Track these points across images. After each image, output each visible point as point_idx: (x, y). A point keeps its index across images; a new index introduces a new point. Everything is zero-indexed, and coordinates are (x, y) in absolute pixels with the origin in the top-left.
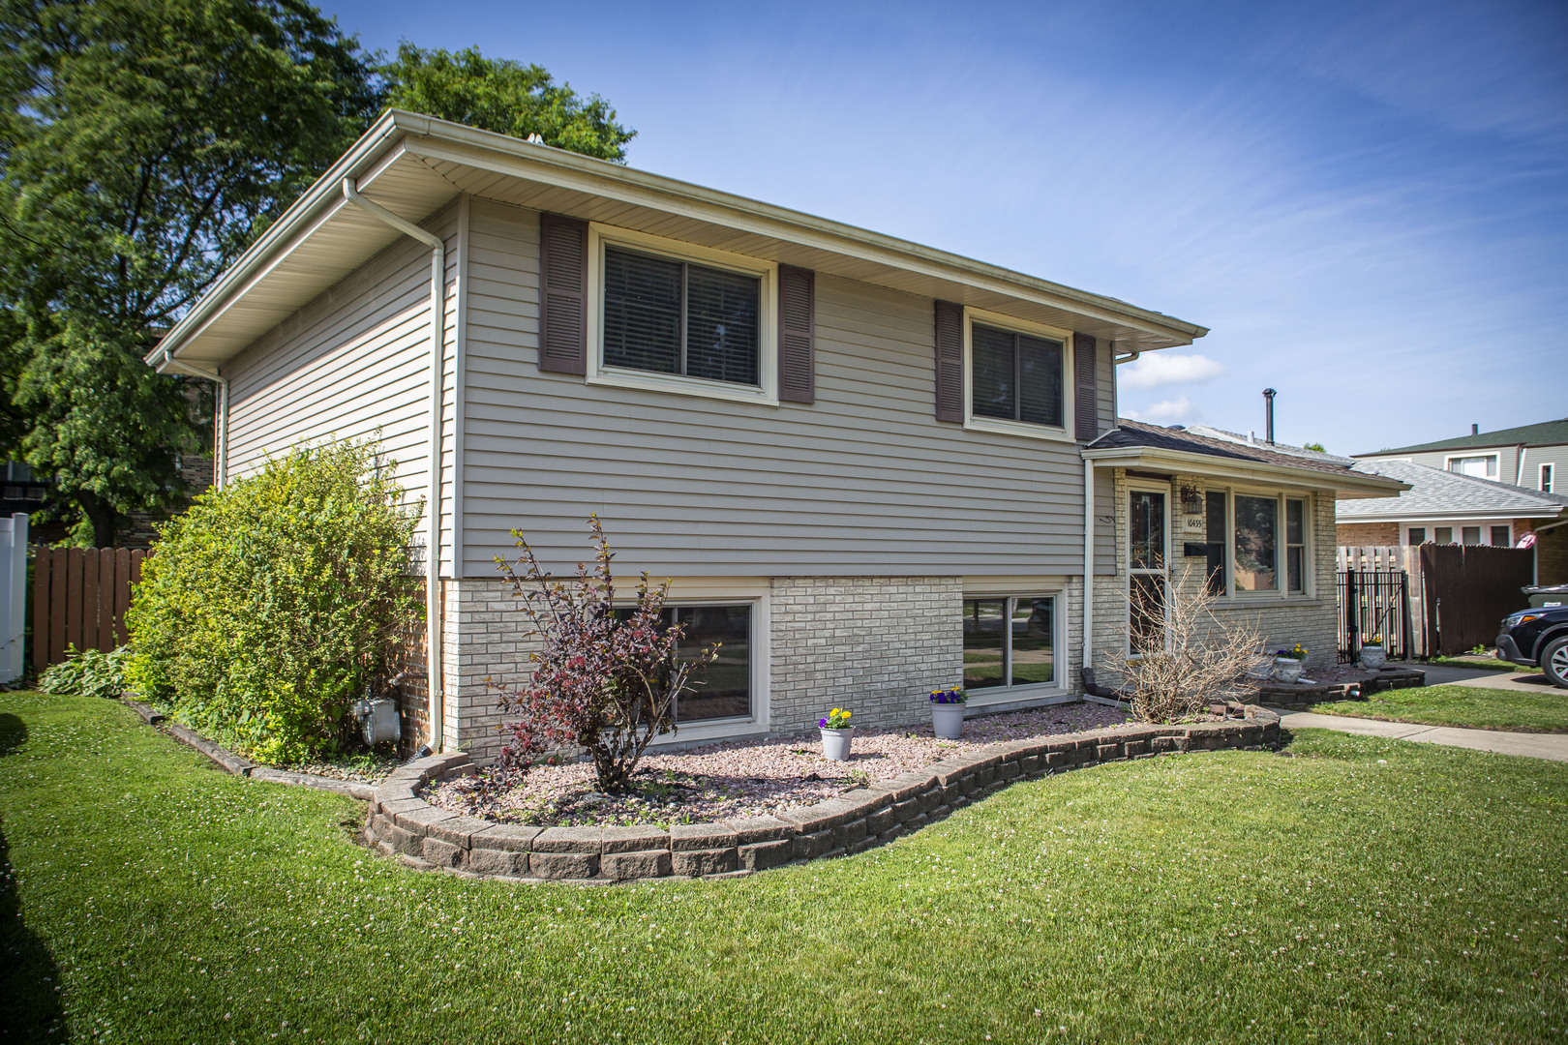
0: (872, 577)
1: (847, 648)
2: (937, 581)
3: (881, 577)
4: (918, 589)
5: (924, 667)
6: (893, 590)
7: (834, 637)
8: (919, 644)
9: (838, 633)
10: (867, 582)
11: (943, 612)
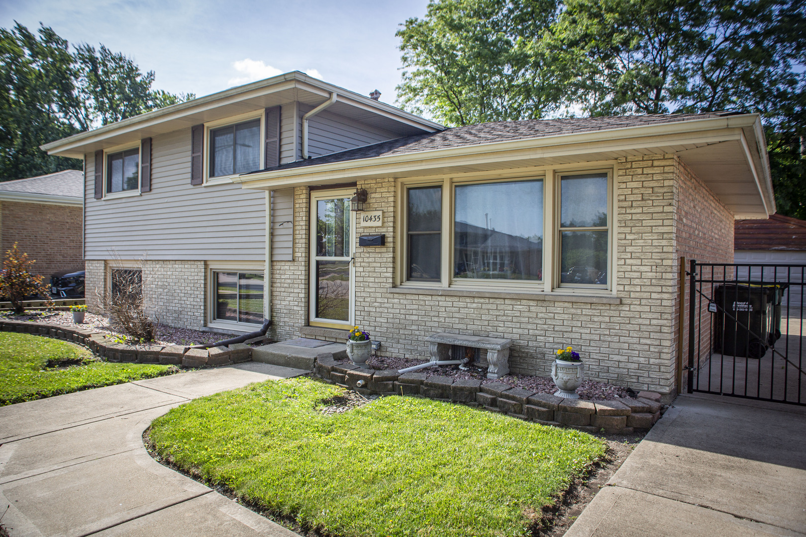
0: (169, 261)
1: (161, 290)
2: (193, 263)
3: (172, 260)
4: (186, 266)
5: (188, 303)
6: (177, 266)
7: (158, 285)
8: (186, 292)
9: (159, 283)
10: (168, 263)
11: (196, 278)
